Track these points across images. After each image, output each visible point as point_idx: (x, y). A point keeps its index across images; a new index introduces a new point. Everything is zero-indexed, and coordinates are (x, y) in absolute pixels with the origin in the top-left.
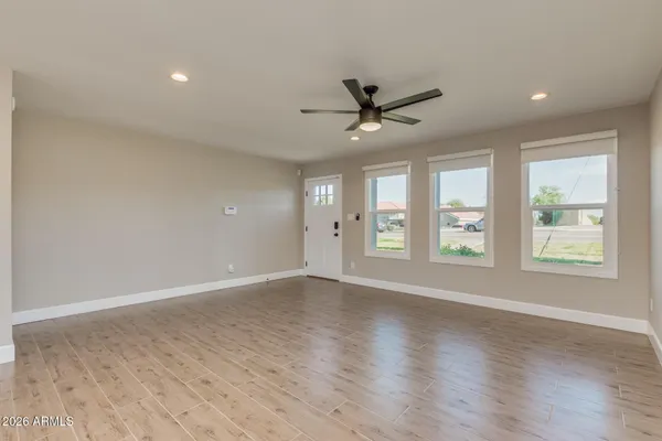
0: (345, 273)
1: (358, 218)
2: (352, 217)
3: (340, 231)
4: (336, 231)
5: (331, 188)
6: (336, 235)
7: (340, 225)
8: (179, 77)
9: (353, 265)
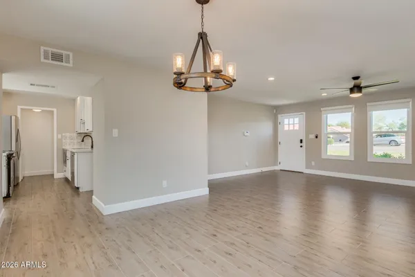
0: (307, 168)
1: (317, 137)
2: (312, 136)
3: (304, 144)
4: (301, 144)
5: (297, 120)
6: (301, 146)
7: (304, 141)
8: (272, 79)
9: (313, 163)
